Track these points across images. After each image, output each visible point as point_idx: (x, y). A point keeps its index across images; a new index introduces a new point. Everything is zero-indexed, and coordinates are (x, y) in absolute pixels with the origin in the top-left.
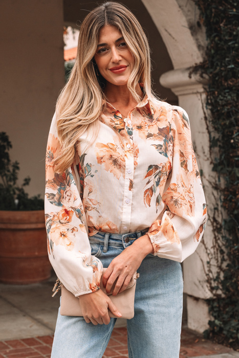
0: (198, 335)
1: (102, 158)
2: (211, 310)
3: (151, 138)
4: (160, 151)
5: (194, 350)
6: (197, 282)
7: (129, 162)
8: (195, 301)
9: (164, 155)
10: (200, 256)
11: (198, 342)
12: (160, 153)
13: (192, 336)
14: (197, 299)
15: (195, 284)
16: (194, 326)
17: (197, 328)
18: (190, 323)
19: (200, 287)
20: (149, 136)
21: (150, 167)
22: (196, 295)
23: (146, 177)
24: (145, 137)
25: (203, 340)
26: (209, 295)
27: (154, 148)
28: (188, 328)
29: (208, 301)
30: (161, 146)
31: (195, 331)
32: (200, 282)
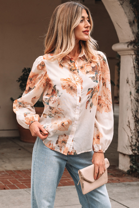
0: (124, 173)
1: (64, 86)
2: (132, 161)
3: (89, 73)
4: (94, 80)
5: (123, 179)
6: (125, 147)
7: (79, 87)
8: (123, 156)
9: (96, 82)
10: (127, 134)
11: (124, 176)
12: (94, 81)
13: (121, 173)
14: (124, 155)
15: (124, 147)
16: (122, 168)
17: (124, 169)
18: (120, 167)
19: (127, 149)
20: (87, 72)
21: (89, 89)
22: (124, 153)
23: (87, 94)
24: (85, 73)
25: (127, 175)
26: (131, 153)
27: (90, 79)
28: (119, 169)
29: (130, 156)
30: (94, 77)
31: (122, 170)
32: (126, 146)
